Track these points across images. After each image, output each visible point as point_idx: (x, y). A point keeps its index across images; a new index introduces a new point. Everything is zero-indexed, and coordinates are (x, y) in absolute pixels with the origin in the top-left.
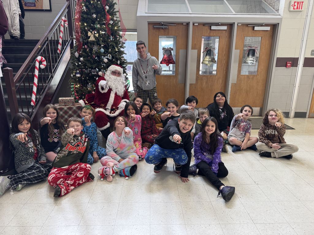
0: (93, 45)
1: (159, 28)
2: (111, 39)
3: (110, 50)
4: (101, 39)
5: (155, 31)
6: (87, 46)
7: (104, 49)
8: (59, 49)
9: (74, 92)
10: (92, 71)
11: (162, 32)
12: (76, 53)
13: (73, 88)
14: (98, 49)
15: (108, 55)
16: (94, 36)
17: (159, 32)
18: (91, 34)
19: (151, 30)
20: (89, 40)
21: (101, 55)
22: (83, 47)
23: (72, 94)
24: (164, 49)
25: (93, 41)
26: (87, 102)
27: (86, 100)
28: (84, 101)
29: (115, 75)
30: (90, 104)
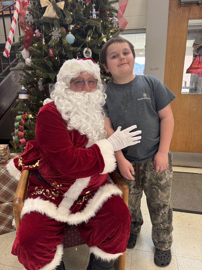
0: (52, 28)
2: (94, 16)
3: (89, 37)
4: (71, 13)
5: (182, 12)
6: (41, 32)
7: (74, 35)
8: (6, 49)
9: (18, 129)
10: (50, 86)
11: (195, 11)
12: (24, 49)
13: (19, 120)
14: (60, 35)
15: (85, 50)
16: (53, 7)
17: (189, 10)
18: (47, 2)
19: (173, 10)
20: (44, 15)
21: (69, 51)
22: (34, 35)
23: (15, 134)
24: (197, 46)
25: (52, 18)
26: (22, 164)
27: (22, 158)
28: (16, 161)
29: (82, 90)
30: (30, 167)
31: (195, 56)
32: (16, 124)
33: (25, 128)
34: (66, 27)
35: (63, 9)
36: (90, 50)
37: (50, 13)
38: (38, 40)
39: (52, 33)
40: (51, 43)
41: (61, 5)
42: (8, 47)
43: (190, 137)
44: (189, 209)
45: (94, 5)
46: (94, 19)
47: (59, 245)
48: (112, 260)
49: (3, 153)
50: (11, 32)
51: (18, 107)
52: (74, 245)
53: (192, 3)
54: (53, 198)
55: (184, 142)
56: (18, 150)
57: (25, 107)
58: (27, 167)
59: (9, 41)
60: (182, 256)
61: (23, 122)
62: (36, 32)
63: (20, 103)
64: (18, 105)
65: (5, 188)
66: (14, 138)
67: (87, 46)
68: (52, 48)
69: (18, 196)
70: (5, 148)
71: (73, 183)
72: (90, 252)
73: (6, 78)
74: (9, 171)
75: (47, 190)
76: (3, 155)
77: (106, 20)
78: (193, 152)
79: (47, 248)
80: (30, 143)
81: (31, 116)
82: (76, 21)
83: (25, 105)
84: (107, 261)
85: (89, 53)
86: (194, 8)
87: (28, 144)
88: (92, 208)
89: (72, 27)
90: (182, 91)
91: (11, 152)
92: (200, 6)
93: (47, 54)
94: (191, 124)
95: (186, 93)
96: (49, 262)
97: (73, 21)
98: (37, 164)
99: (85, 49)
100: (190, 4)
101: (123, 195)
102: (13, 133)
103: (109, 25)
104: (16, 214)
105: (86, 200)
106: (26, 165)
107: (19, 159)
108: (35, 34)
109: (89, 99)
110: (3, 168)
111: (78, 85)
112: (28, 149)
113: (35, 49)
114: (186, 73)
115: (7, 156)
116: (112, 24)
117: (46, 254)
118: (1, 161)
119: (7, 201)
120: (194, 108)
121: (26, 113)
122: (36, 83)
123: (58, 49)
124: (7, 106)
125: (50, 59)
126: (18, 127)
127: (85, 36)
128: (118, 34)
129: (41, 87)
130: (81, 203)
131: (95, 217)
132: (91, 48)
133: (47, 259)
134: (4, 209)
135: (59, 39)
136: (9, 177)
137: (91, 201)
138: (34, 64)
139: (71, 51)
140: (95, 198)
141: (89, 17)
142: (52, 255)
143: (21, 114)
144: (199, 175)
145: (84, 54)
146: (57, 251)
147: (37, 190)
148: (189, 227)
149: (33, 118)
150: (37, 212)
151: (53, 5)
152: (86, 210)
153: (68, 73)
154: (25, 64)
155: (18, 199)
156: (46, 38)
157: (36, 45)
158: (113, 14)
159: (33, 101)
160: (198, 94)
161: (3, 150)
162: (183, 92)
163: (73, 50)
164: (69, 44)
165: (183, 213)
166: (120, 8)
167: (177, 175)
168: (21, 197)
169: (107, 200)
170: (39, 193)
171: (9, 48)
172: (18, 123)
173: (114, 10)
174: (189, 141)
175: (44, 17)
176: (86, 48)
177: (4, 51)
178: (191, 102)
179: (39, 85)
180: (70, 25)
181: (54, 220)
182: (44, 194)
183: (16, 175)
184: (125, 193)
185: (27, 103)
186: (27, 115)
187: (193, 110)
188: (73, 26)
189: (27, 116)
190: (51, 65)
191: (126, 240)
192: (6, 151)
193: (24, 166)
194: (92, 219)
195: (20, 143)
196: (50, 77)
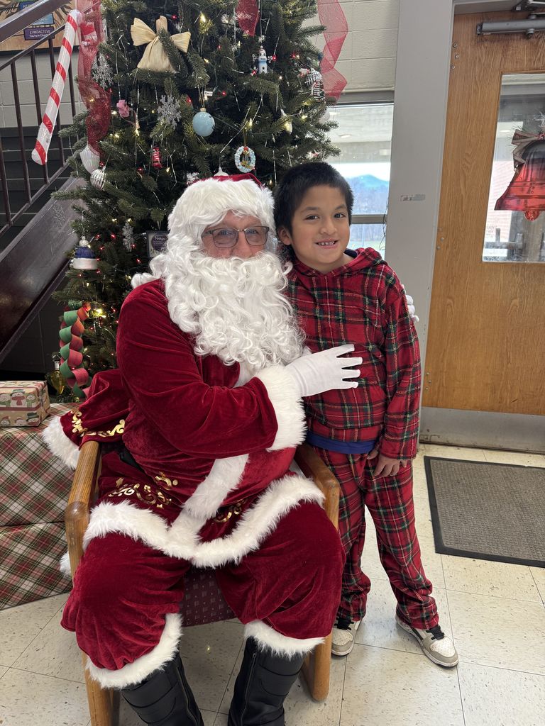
0: (160, 98)
1: (508, 34)
2: (263, 68)
3: (249, 121)
4: (207, 61)
5: (486, 53)
6: (130, 106)
7: (212, 114)
8: (39, 144)
9: (68, 345)
10: (150, 239)
11: (519, 52)
12: (88, 148)
13: (72, 323)
14: (178, 114)
15: (238, 151)
16: (163, 45)
17: (504, 52)
18: (148, 35)
19: (464, 49)
20: (139, 66)
21: (198, 153)
22: (114, 113)
23: (60, 356)
24: (522, 140)
25: (158, 73)
26: (81, 429)
27: (80, 414)
28: (66, 422)
29: (232, 254)
30: (100, 435)
31: (519, 166)
32: (65, 331)
33: (87, 342)
34: (194, 94)
35: (186, 51)
36: (251, 152)
37: (154, 60)
38: (125, 124)
39: (160, 109)
40: (158, 133)
41: (182, 40)
42: (44, 137)
43: (503, 373)
44: (496, 552)
45: (262, 38)
46: (263, 76)
47: (173, 615)
48: (297, 655)
49: (33, 401)
50: (51, 102)
51: (68, 289)
52: (207, 620)
53: (512, 34)
54: (158, 506)
55: (487, 384)
56: (67, 397)
57: (87, 289)
58: (94, 434)
59: (47, 123)
60: (470, 661)
61: (81, 326)
62: (118, 105)
63: (73, 280)
64: (68, 285)
65: (37, 487)
66: (57, 366)
67: (245, 142)
68: (158, 144)
69: (78, 499)
70: (39, 388)
71: (204, 479)
72: (247, 635)
73: (38, 216)
74: (50, 446)
75: (146, 486)
76: (34, 405)
77: (292, 77)
78: (510, 412)
79: (144, 615)
80: (102, 377)
81: (99, 313)
82: (219, 80)
83: (88, 284)
84: (286, 656)
85: (249, 158)
86: (514, 45)
87: (98, 381)
88: (251, 529)
89: (207, 94)
90: (484, 255)
91: (51, 402)
92: (532, 40)
93: (144, 159)
94: (507, 338)
95: (494, 261)
96: (149, 650)
97: (212, 80)
98: (120, 428)
99: (240, 148)
100: (506, 34)
101: (327, 502)
102: (55, 353)
103: (299, 88)
104: (73, 539)
105: (236, 513)
106: (91, 430)
107: (73, 415)
108: (117, 109)
109: (247, 276)
110: (33, 438)
111: (220, 241)
112: (96, 392)
113: (115, 148)
114: (495, 209)
115: (42, 409)
116: (307, 87)
117: (140, 629)
118: (30, 421)
119: (41, 521)
120: (516, 298)
121: (88, 304)
122: (117, 230)
123: (173, 148)
124: (39, 288)
125: (153, 171)
126: (68, 340)
127: (239, 118)
128: (322, 111)
129: (129, 243)
130: (225, 519)
131: (257, 550)
132: (253, 145)
133: (144, 642)
134: (34, 540)
135: (174, 123)
136: (47, 460)
137: (248, 514)
138: (113, 184)
139: (204, 153)
140: (259, 508)
141: (251, 69)
142: (154, 633)
143: (77, 308)
144: (525, 470)
145: (237, 162)
146: (166, 627)
147: (121, 486)
148: (492, 593)
149: (104, 317)
150: (122, 535)
151: (162, 42)
152: (235, 533)
153: (199, 214)
154: (90, 183)
155: (77, 505)
156: (143, 119)
157: (117, 136)
158: (309, 62)
159: (109, 276)
160: (525, 264)
161: (33, 393)
162: (486, 258)
163: (211, 151)
164: (199, 136)
165: (479, 562)
166: (328, 44)
167: (469, 469)
168: (83, 501)
169: (289, 511)
170: (127, 492)
171: (47, 142)
172: (69, 329)
173: (313, 53)
174: (501, 383)
175: (139, 69)
176: (243, 147)
177: (35, 149)
178: (507, 282)
179: (124, 237)
180: (203, 89)
181: (160, 554)
182: (138, 495)
183: (68, 454)
184: (331, 496)
185: (92, 280)
186: (89, 309)
187: (512, 304)
188: (210, 94)
189: (90, 312)
190: (154, 188)
191: (332, 607)
192: (40, 398)
193: (85, 432)
194: (251, 556)
195: (73, 378)
196: (153, 217)
